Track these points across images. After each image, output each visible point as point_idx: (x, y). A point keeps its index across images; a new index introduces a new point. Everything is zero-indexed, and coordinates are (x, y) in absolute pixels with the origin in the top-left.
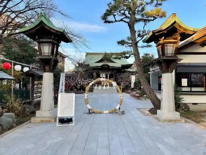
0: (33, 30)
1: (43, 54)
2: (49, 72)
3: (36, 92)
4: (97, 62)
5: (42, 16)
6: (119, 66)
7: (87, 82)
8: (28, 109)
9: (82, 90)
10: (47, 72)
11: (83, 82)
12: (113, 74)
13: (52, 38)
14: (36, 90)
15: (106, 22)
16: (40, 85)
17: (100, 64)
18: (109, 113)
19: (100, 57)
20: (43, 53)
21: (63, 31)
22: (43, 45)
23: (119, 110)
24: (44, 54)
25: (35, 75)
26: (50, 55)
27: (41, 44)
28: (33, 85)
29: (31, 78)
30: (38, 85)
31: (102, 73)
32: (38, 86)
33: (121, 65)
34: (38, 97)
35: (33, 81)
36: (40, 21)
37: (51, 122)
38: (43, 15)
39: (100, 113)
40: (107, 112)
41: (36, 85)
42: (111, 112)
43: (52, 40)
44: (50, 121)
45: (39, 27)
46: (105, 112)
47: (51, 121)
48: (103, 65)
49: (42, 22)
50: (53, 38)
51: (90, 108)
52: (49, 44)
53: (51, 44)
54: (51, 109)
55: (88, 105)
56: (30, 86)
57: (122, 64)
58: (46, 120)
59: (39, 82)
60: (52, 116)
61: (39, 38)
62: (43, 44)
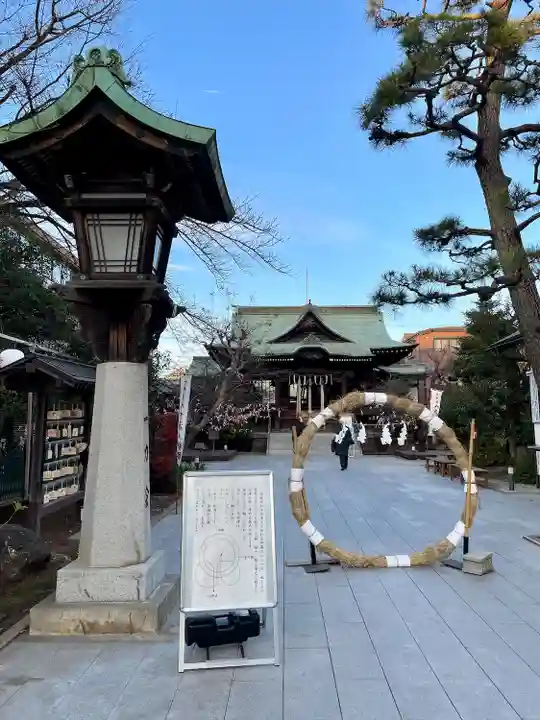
0: (54, 141)
1: (98, 270)
2: (129, 359)
3: (54, 458)
4: (279, 340)
5: (99, 64)
6: (364, 354)
7: (245, 417)
8: (13, 552)
9: (226, 447)
10: (118, 358)
11: (230, 413)
12: (340, 385)
13: (145, 182)
14: (53, 449)
15: (379, 136)
16: (70, 427)
17: (292, 348)
18: (413, 566)
19: (290, 323)
20: (99, 261)
21: (210, 141)
22: (99, 220)
23: (466, 550)
24: (106, 266)
25: (53, 380)
26: (134, 270)
27: (89, 217)
28: (42, 425)
29: (31, 394)
30: (61, 428)
31: (299, 381)
32: (64, 430)
33: (372, 350)
34: (62, 481)
35: (43, 408)
36: (91, 88)
37: (140, 631)
38: (107, 60)
39: (369, 566)
40: (405, 560)
41: (55, 427)
42: (423, 561)
43: (143, 196)
44: (131, 629)
45: (81, 126)
46: (391, 561)
47: (137, 625)
48: (301, 351)
49: (96, 95)
50: (150, 181)
51: (317, 539)
52: (127, 216)
53: (140, 216)
54: (134, 558)
55: (308, 527)
56: (26, 433)
57: (373, 348)
58: (112, 620)
59: (68, 413)
60: (143, 596)
61: (81, 186)
62: (102, 216)
